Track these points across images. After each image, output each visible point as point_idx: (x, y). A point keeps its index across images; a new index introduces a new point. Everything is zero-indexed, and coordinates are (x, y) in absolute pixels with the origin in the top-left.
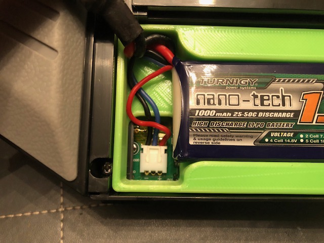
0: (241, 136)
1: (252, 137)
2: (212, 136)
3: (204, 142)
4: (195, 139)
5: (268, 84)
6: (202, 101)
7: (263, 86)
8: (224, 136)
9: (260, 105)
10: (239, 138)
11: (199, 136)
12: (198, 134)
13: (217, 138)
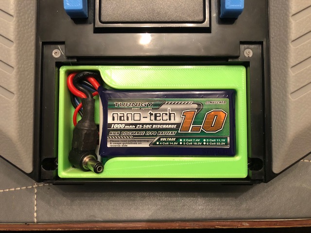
0: (141, 141)
1: (148, 141)
2: (122, 141)
3: (117, 145)
4: (111, 143)
5: (160, 105)
6: (116, 118)
7: (157, 106)
8: (130, 141)
9: (154, 120)
10: (140, 142)
11: (113, 141)
12: (113, 140)
13: (125, 142)
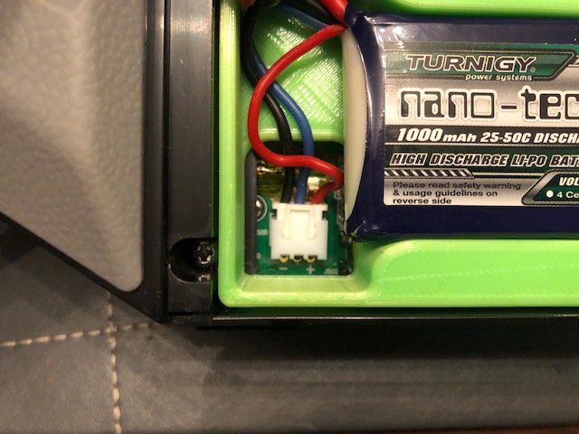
0: (495, 186)
1: (518, 187)
2: (434, 186)
4: (396, 193)
5: (558, 68)
6: (412, 108)
7: (548, 73)
8: (461, 186)
9: (538, 118)
10: (491, 190)
11: (405, 185)
12: (404, 181)
13: (444, 190)
